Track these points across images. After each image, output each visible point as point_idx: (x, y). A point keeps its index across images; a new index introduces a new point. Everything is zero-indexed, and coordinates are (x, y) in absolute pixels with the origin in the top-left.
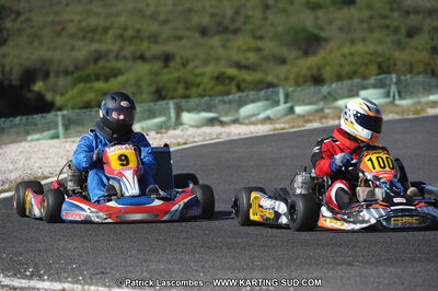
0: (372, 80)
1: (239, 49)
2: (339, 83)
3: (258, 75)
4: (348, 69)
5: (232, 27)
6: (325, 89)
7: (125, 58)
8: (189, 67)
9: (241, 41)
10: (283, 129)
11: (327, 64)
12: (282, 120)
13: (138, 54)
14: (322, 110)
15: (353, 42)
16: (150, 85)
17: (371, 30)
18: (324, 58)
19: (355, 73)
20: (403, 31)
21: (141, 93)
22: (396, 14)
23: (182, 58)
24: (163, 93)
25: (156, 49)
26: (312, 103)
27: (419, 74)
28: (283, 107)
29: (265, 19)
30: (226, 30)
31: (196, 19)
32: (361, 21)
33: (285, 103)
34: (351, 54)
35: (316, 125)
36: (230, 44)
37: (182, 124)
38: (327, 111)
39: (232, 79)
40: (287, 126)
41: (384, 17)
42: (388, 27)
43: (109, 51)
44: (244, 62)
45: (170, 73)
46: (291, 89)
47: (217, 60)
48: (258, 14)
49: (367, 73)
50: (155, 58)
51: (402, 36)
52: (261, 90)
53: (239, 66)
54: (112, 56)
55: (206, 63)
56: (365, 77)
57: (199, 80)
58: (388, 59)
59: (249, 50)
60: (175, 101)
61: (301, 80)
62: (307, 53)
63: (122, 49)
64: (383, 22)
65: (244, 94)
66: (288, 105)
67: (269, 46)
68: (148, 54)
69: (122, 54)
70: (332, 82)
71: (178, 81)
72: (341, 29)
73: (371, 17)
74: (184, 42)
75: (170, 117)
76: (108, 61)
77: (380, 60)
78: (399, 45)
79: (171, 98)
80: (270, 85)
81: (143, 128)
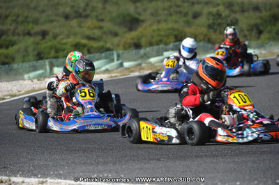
0: (171, 46)
1: (89, 28)
2: (151, 48)
3: (101, 44)
4: (157, 39)
5: (84, 14)
6: (142, 51)
7: (18, 34)
8: (58, 39)
9: (89, 22)
10: (116, 77)
11: (143, 36)
12: (115, 71)
13: (26, 31)
14: (140, 64)
15: (159, 22)
16: (34, 50)
17: (171, 15)
18: (141, 32)
19: (160, 41)
20: (190, 14)
21: (28, 56)
22: (186, 5)
23: (53, 33)
24: (42, 55)
25: (38, 28)
26: (134, 60)
27: (200, 41)
28: (116, 63)
29: (104, 8)
30: (80, 16)
31: (61, 10)
32: (164, 9)
33: (118, 60)
34: (159, 30)
35: (137, 74)
36: (83, 25)
37: (53, 74)
38: (143, 65)
39: (84, 46)
40: (118, 74)
41: (178, 6)
42: (180, 12)
43: (9, 30)
44: (92, 36)
45: (46, 43)
46: (121, 52)
47: (75, 34)
48: (100, 5)
49: (168, 41)
50: (37, 34)
51: (189, 18)
52: (102, 52)
53: (89, 38)
54: (10, 33)
55: (68, 36)
56: (167, 44)
57: (64, 47)
58: (181, 33)
59: (95, 28)
60: (49, 60)
61: (127, 46)
62: (131, 29)
63: (16, 28)
64: (178, 9)
65: (92, 55)
66: (120, 62)
67: (107, 25)
68: (32, 32)
69: (17, 31)
70: (146, 47)
71: (51, 48)
72: (152, 15)
73: (170, 7)
74: (54, 24)
75: (46, 70)
76: (8, 36)
77: (176, 33)
78: (188, 23)
79: (47, 58)
80: (108, 50)
81: (29, 77)
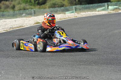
37: (109, 9)
60: (107, 3)
81: (98, 10)
